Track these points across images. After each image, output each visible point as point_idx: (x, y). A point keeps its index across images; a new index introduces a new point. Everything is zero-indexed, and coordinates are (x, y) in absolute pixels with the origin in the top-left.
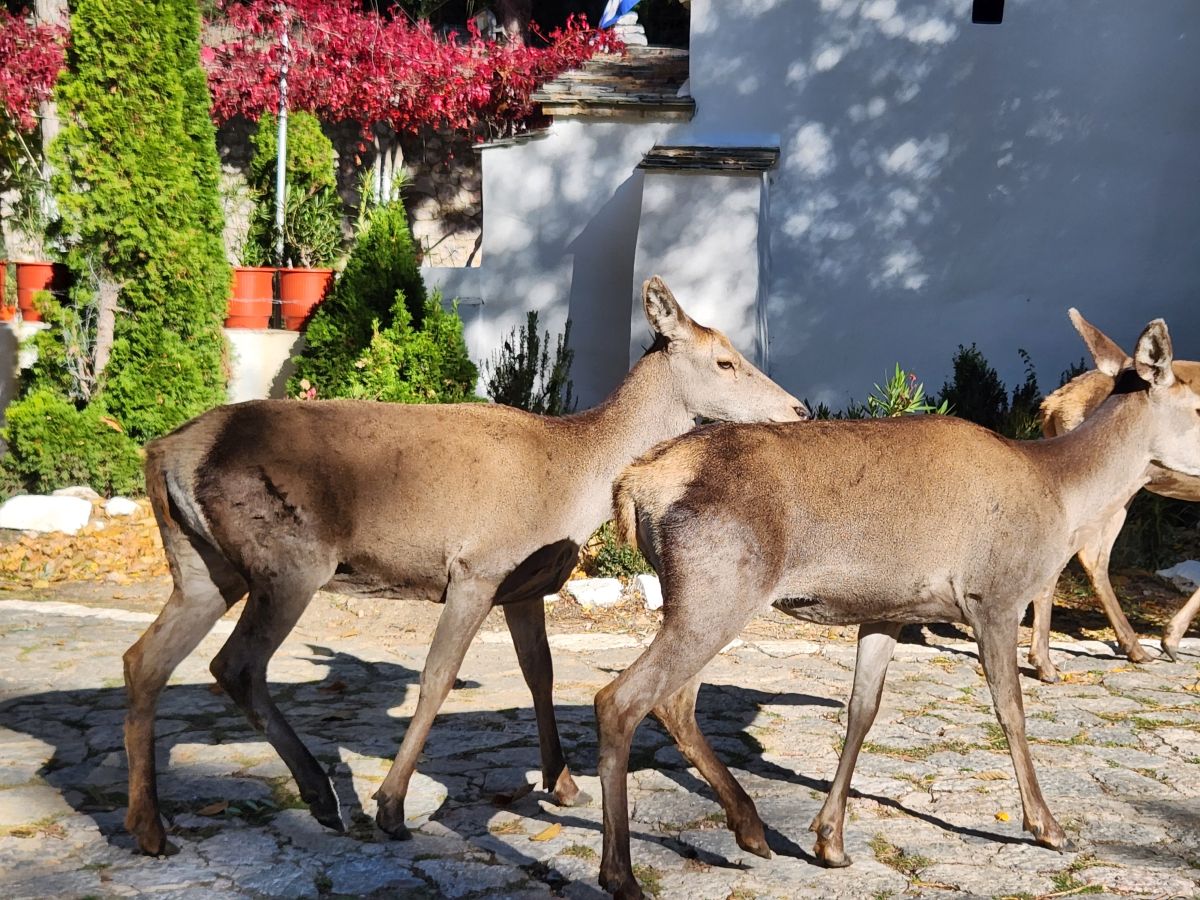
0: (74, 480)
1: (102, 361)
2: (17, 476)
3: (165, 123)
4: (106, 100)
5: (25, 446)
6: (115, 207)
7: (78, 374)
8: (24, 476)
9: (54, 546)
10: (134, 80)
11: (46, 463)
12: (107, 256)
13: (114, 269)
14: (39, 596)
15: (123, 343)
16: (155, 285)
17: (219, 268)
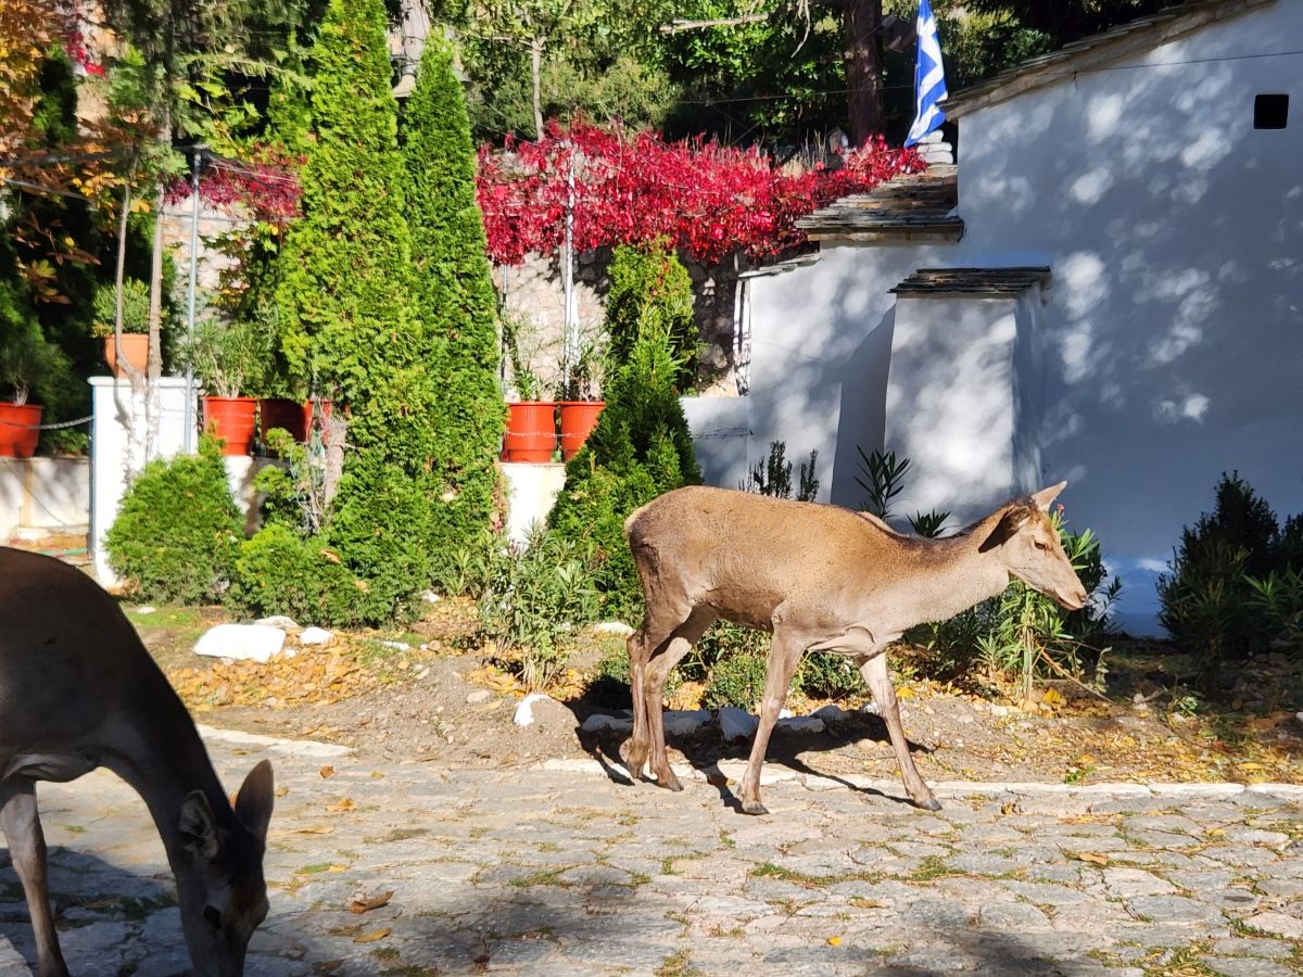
1: (330, 494)
2: (244, 606)
3: (388, 265)
4: (330, 245)
6: (337, 348)
7: (309, 508)
10: (356, 226)
11: (268, 594)
13: (341, 408)
15: (349, 477)
16: (377, 421)
17: (491, 402)
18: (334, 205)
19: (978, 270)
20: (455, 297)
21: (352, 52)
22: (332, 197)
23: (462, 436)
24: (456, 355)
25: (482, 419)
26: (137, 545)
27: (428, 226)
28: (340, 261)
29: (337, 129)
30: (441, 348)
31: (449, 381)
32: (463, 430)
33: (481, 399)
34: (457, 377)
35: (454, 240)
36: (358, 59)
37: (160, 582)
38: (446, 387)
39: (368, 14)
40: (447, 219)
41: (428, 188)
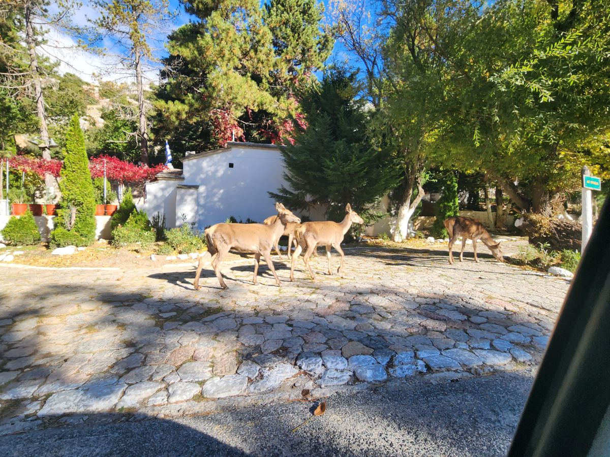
0: (68, 245)
1: (73, 222)
3: (86, 179)
4: (73, 174)
5: (57, 239)
6: (76, 194)
7: (68, 225)
8: (56, 244)
9: (67, 257)
10: (79, 171)
11: (62, 242)
12: (74, 203)
13: (76, 205)
14: (68, 266)
15: (78, 219)
16: (85, 208)
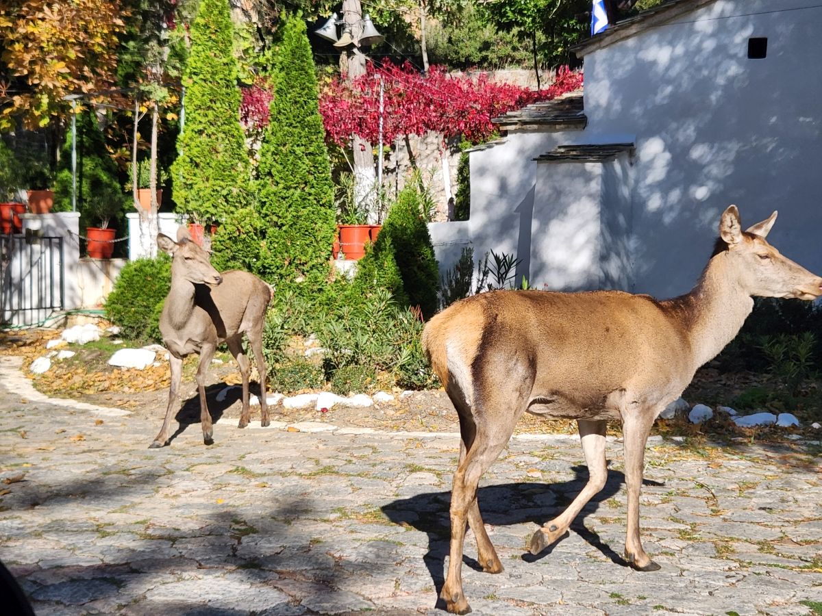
17: (325, 226)
18: (199, 118)
19: (593, 146)
20: (304, 167)
21: (211, 33)
22: (199, 114)
23: (307, 245)
24: (304, 199)
25: (320, 235)
26: (119, 307)
27: (289, 126)
28: (203, 150)
29: (201, 76)
30: (296, 195)
31: (300, 214)
32: (308, 242)
33: (320, 224)
34: (305, 212)
35: (303, 133)
36: (213, 37)
37: (131, 327)
38: (298, 217)
39: (219, 11)
40: (299, 122)
41: (289, 104)
